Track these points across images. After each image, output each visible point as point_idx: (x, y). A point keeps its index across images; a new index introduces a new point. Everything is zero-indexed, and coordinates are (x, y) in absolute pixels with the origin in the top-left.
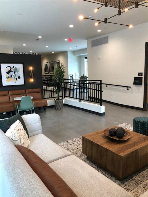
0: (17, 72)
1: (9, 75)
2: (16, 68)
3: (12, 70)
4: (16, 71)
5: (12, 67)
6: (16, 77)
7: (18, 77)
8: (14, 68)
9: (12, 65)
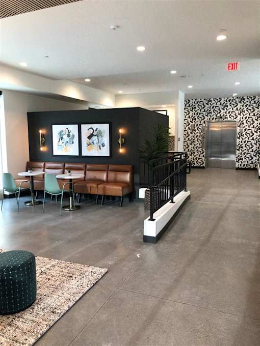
0: (101, 137)
1: (90, 141)
2: (100, 130)
3: (95, 133)
4: (100, 134)
5: (95, 130)
6: (99, 144)
7: (102, 144)
8: (98, 129)
9: (95, 126)
